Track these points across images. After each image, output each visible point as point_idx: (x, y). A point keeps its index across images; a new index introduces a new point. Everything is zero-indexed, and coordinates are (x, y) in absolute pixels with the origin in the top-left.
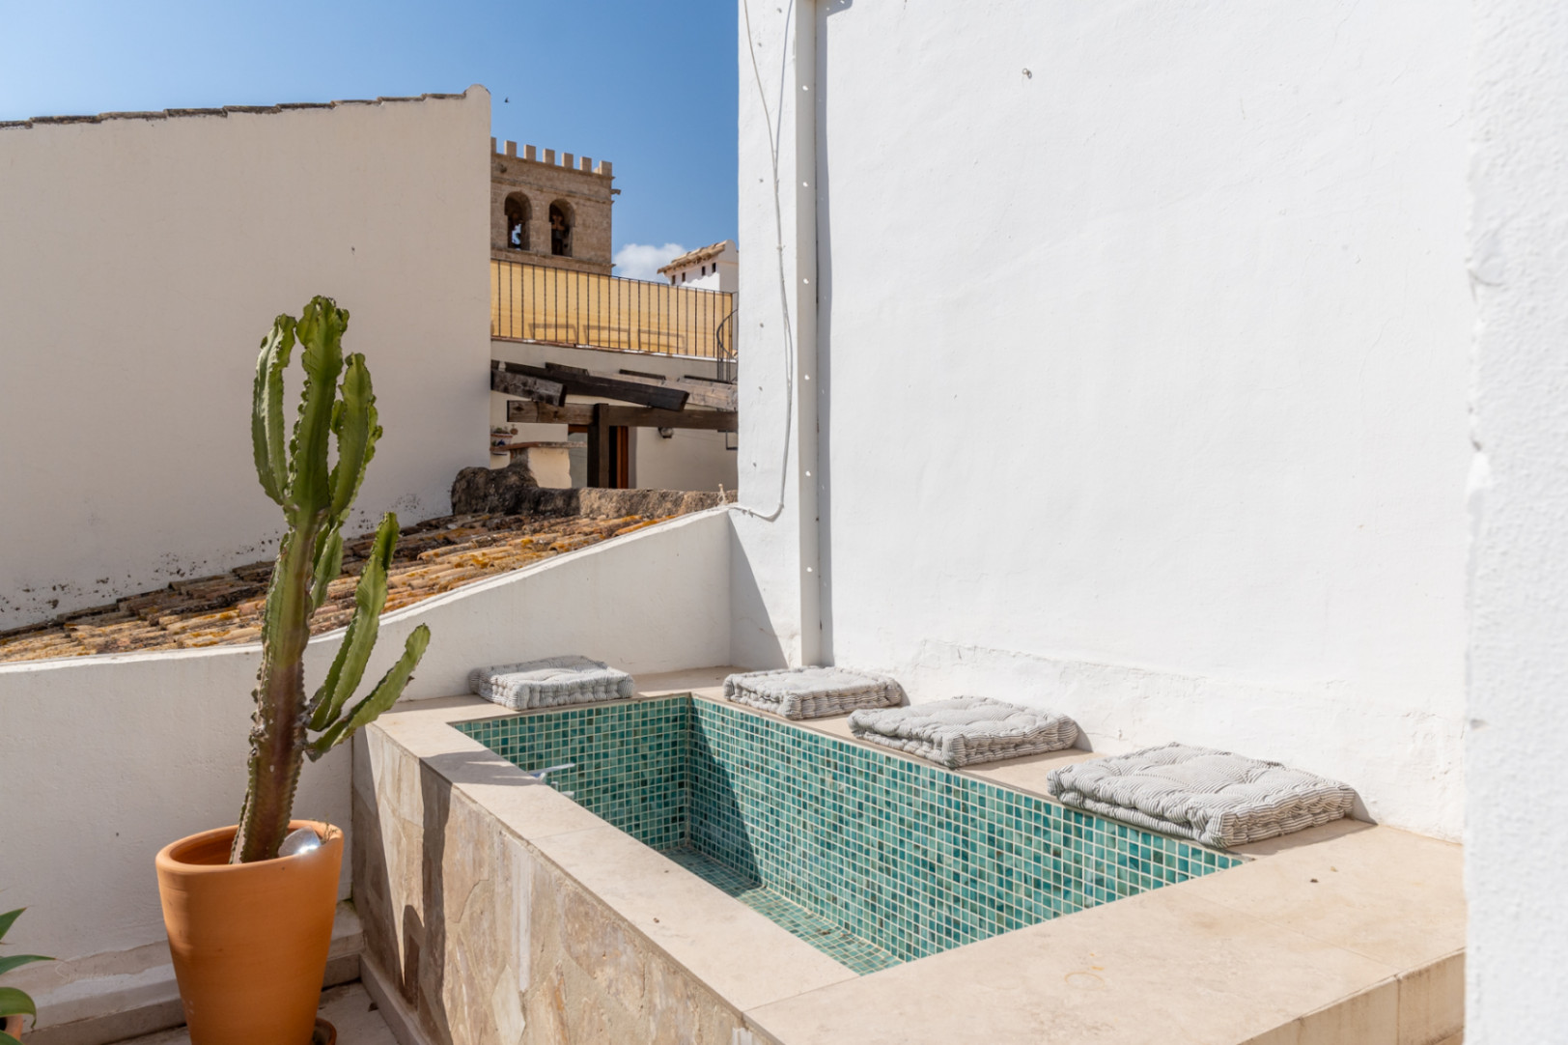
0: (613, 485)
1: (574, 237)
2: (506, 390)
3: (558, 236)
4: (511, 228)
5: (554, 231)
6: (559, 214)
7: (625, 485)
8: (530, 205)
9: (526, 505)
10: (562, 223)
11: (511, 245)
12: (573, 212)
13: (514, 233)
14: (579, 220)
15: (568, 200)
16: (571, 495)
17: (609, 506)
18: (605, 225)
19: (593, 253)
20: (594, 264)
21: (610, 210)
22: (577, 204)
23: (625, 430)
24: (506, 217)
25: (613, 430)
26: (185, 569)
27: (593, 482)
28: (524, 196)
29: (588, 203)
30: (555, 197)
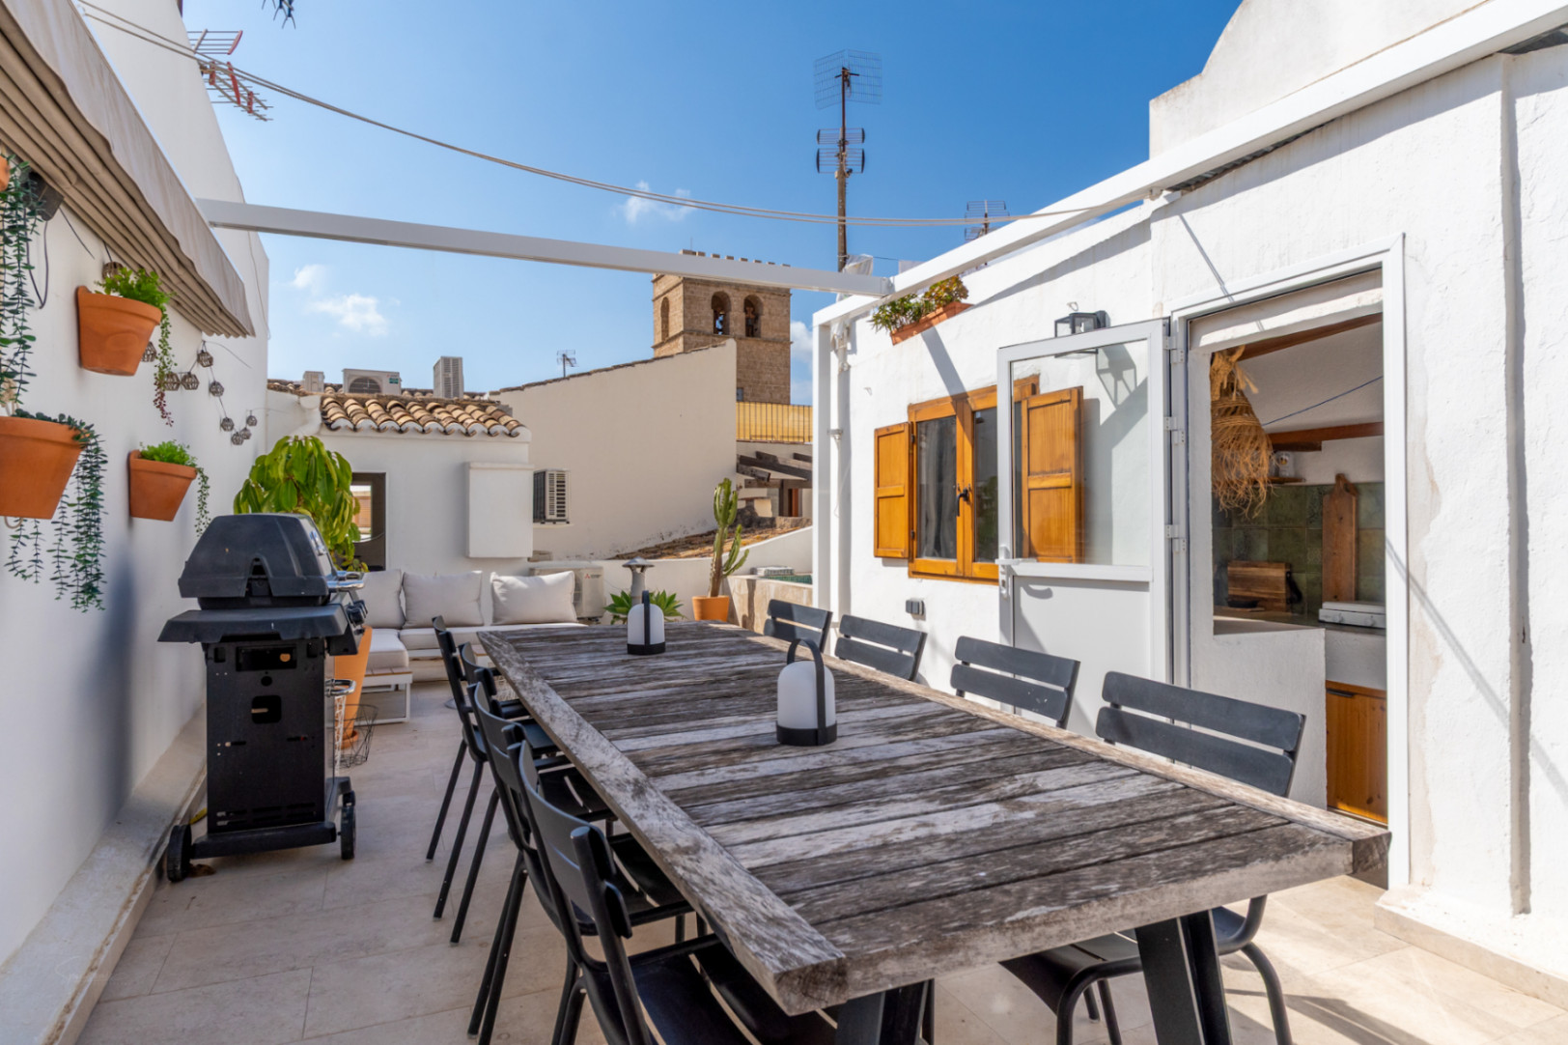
0: (790, 515)
1: (762, 323)
2: (743, 473)
3: (750, 323)
4: (716, 317)
5: (747, 319)
6: (752, 306)
7: (797, 515)
8: (730, 301)
9: (754, 524)
10: (753, 312)
11: (716, 330)
12: (761, 304)
13: (717, 322)
14: (766, 310)
15: (758, 295)
16: (773, 520)
17: (788, 524)
18: (785, 312)
19: (776, 334)
20: (777, 343)
21: (789, 301)
22: (764, 298)
23: (797, 491)
24: (712, 311)
25: (790, 491)
26: (620, 550)
27: (781, 514)
28: (725, 294)
29: (772, 297)
30: (748, 294)
